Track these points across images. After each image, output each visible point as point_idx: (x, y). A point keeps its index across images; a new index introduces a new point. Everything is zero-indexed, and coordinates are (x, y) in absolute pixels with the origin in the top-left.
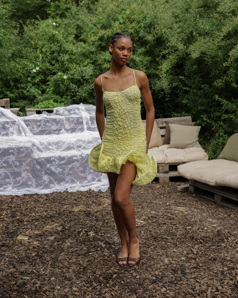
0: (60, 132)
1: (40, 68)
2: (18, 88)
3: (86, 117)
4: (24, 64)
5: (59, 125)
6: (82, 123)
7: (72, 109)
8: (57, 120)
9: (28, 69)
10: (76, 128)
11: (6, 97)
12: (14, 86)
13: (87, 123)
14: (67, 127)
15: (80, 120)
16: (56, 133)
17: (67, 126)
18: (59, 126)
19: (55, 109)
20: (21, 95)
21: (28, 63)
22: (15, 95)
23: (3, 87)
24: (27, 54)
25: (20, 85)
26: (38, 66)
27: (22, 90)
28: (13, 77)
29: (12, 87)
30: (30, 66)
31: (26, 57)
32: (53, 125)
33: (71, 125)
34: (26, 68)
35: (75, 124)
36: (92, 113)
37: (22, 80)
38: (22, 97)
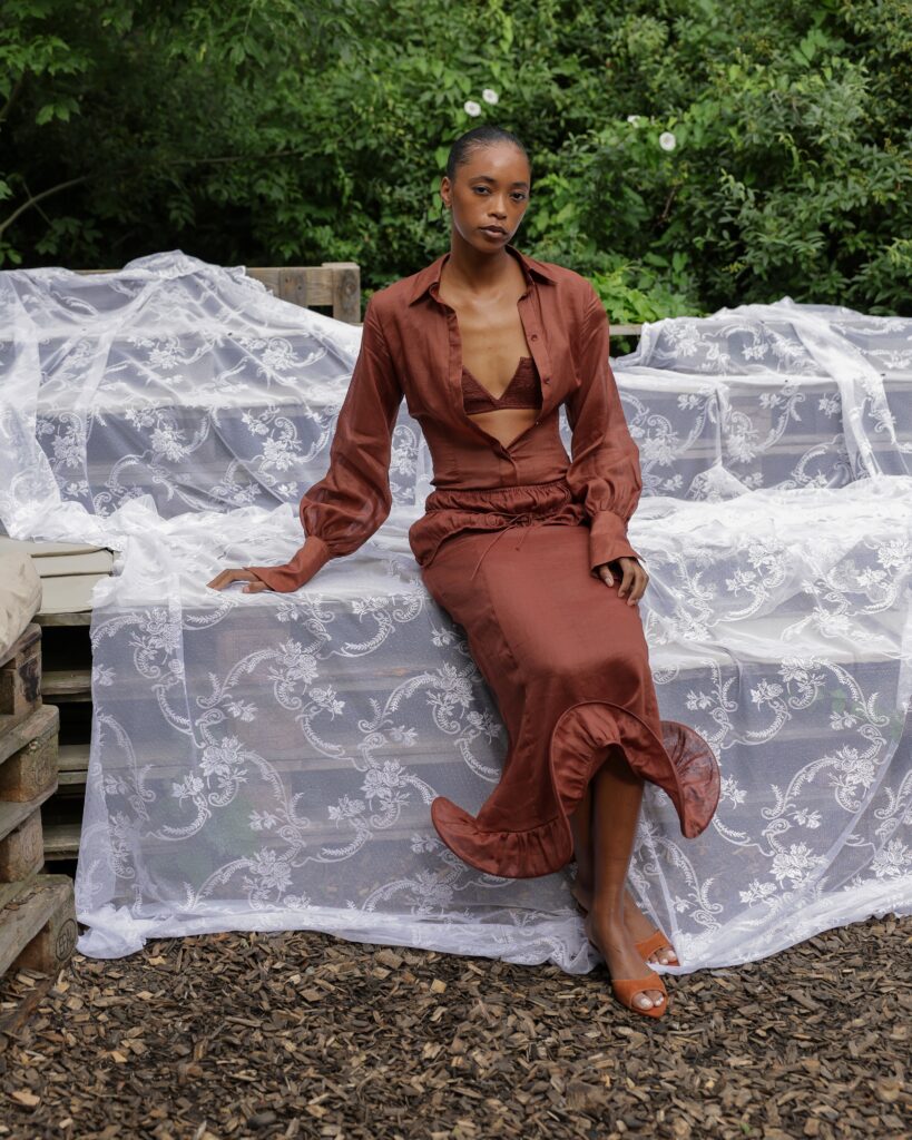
0: (695, 483)
1: (504, 95)
2: (374, 209)
3: (858, 386)
4: (416, 70)
5: (694, 434)
6: (837, 424)
7: (753, 330)
8: (683, 402)
9: (439, 100)
10: (797, 458)
11: (309, 255)
12: (358, 193)
13: (870, 423)
14: (741, 448)
15: (823, 404)
16: (669, 485)
17: (740, 439)
18: (689, 443)
19: (647, 331)
20: (395, 246)
21: (438, 69)
22: (360, 248)
23: (296, 201)
24: (422, 19)
25: (388, 189)
26: (494, 81)
27: (404, 219)
28: (349, 144)
29: (345, 201)
30: (448, 82)
31: (417, 37)
32: (653, 436)
33: (765, 436)
34: (426, 97)
35: (793, 428)
36: (888, 358)
37: (403, 163)
38: (397, 258)
